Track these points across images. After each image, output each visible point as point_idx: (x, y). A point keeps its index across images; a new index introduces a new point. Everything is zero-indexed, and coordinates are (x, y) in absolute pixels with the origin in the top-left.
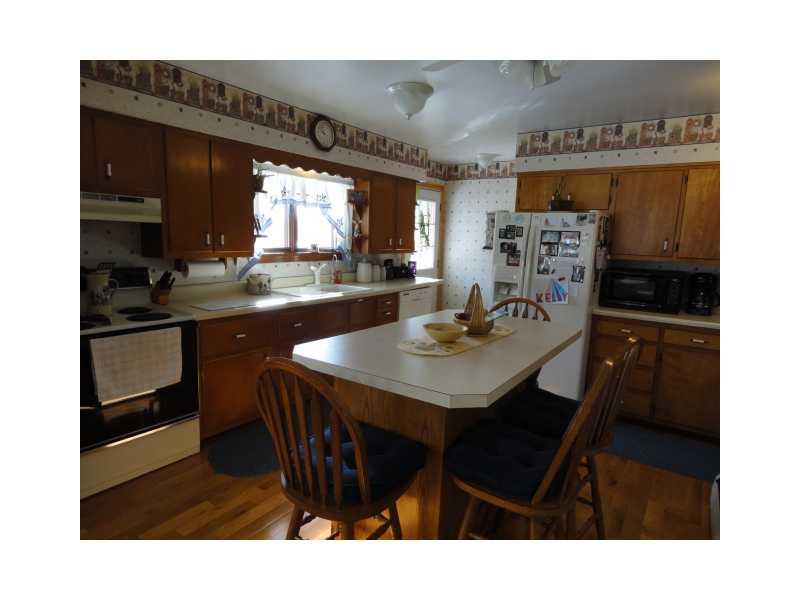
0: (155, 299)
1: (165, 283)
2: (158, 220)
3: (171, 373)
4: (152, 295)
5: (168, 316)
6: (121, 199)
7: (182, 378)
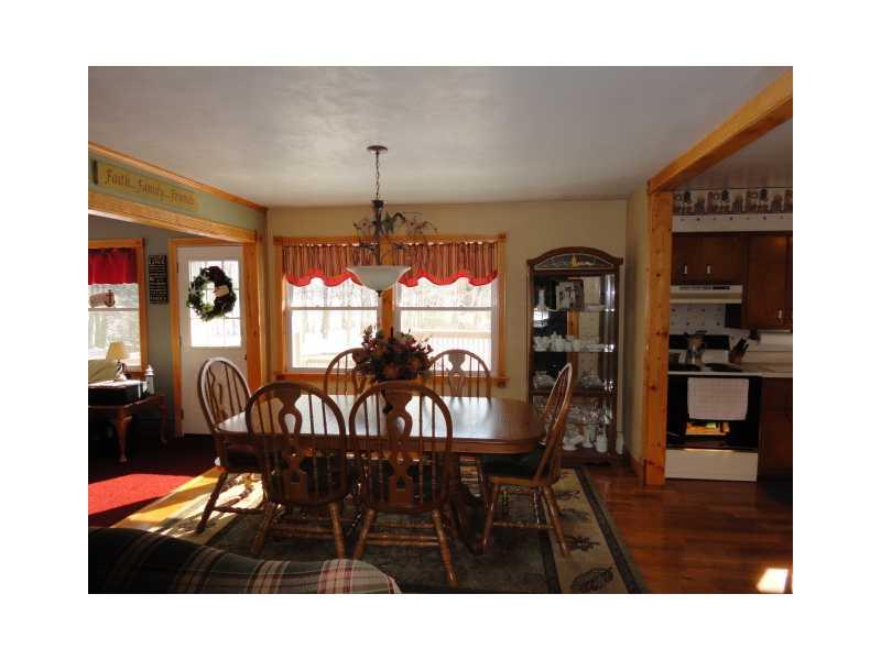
0: (731, 358)
1: (741, 348)
2: (739, 301)
3: (739, 411)
4: (730, 356)
5: (740, 371)
6: (715, 288)
7: (747, 415)
